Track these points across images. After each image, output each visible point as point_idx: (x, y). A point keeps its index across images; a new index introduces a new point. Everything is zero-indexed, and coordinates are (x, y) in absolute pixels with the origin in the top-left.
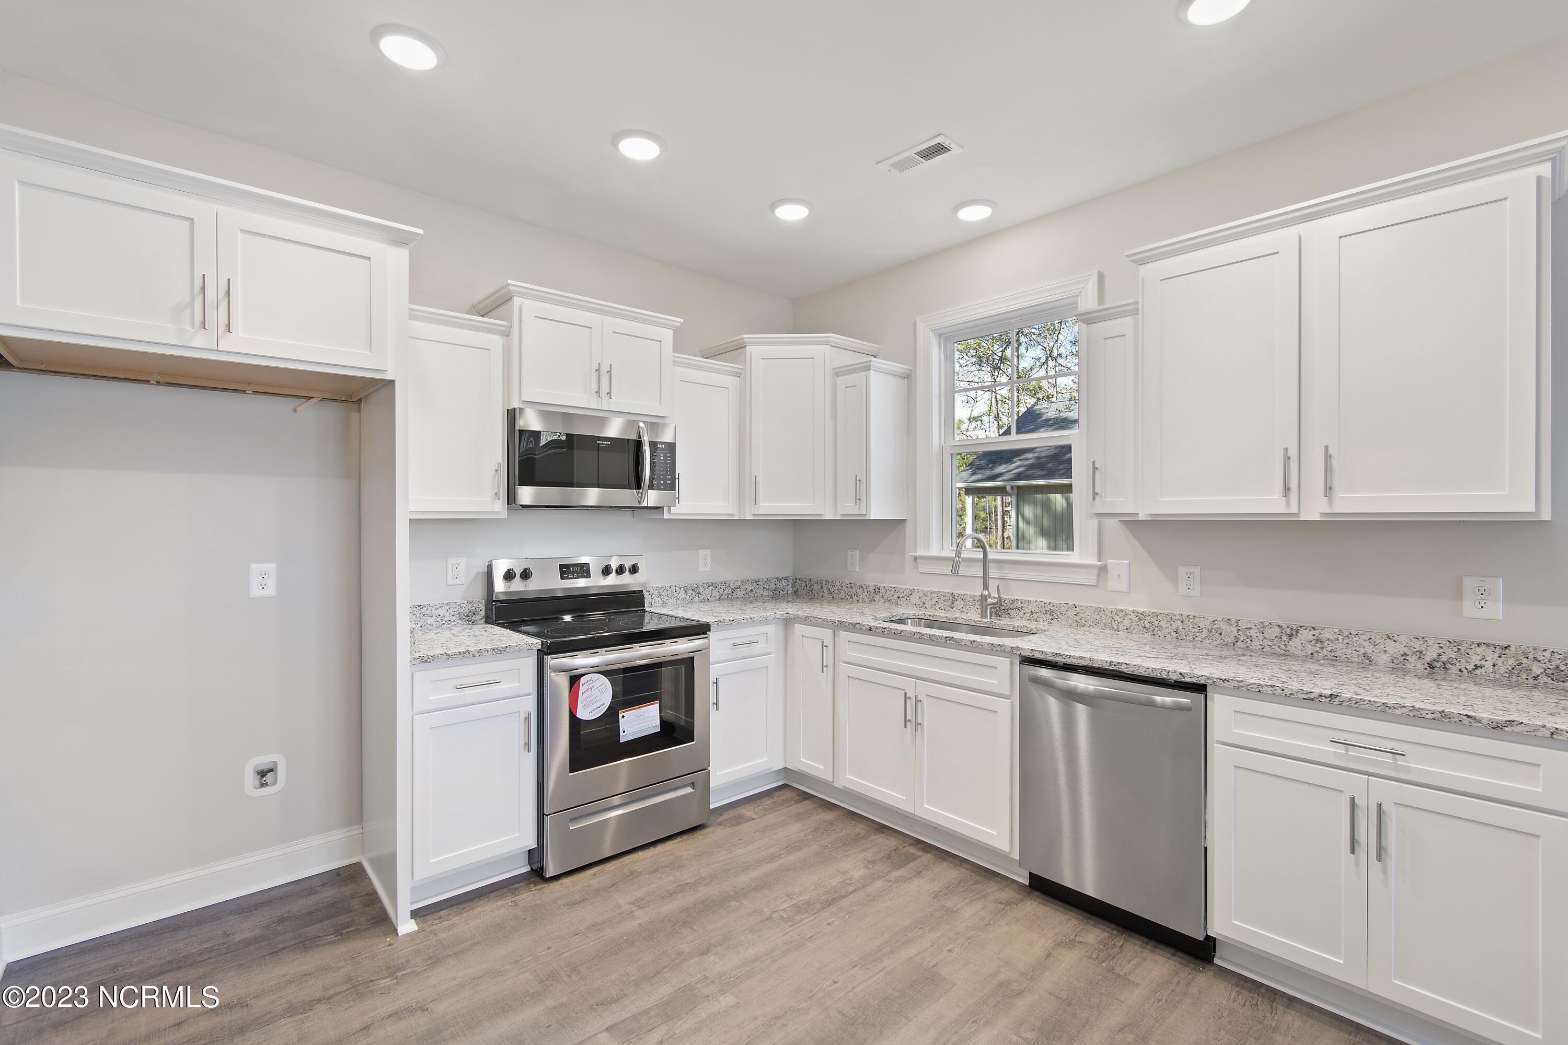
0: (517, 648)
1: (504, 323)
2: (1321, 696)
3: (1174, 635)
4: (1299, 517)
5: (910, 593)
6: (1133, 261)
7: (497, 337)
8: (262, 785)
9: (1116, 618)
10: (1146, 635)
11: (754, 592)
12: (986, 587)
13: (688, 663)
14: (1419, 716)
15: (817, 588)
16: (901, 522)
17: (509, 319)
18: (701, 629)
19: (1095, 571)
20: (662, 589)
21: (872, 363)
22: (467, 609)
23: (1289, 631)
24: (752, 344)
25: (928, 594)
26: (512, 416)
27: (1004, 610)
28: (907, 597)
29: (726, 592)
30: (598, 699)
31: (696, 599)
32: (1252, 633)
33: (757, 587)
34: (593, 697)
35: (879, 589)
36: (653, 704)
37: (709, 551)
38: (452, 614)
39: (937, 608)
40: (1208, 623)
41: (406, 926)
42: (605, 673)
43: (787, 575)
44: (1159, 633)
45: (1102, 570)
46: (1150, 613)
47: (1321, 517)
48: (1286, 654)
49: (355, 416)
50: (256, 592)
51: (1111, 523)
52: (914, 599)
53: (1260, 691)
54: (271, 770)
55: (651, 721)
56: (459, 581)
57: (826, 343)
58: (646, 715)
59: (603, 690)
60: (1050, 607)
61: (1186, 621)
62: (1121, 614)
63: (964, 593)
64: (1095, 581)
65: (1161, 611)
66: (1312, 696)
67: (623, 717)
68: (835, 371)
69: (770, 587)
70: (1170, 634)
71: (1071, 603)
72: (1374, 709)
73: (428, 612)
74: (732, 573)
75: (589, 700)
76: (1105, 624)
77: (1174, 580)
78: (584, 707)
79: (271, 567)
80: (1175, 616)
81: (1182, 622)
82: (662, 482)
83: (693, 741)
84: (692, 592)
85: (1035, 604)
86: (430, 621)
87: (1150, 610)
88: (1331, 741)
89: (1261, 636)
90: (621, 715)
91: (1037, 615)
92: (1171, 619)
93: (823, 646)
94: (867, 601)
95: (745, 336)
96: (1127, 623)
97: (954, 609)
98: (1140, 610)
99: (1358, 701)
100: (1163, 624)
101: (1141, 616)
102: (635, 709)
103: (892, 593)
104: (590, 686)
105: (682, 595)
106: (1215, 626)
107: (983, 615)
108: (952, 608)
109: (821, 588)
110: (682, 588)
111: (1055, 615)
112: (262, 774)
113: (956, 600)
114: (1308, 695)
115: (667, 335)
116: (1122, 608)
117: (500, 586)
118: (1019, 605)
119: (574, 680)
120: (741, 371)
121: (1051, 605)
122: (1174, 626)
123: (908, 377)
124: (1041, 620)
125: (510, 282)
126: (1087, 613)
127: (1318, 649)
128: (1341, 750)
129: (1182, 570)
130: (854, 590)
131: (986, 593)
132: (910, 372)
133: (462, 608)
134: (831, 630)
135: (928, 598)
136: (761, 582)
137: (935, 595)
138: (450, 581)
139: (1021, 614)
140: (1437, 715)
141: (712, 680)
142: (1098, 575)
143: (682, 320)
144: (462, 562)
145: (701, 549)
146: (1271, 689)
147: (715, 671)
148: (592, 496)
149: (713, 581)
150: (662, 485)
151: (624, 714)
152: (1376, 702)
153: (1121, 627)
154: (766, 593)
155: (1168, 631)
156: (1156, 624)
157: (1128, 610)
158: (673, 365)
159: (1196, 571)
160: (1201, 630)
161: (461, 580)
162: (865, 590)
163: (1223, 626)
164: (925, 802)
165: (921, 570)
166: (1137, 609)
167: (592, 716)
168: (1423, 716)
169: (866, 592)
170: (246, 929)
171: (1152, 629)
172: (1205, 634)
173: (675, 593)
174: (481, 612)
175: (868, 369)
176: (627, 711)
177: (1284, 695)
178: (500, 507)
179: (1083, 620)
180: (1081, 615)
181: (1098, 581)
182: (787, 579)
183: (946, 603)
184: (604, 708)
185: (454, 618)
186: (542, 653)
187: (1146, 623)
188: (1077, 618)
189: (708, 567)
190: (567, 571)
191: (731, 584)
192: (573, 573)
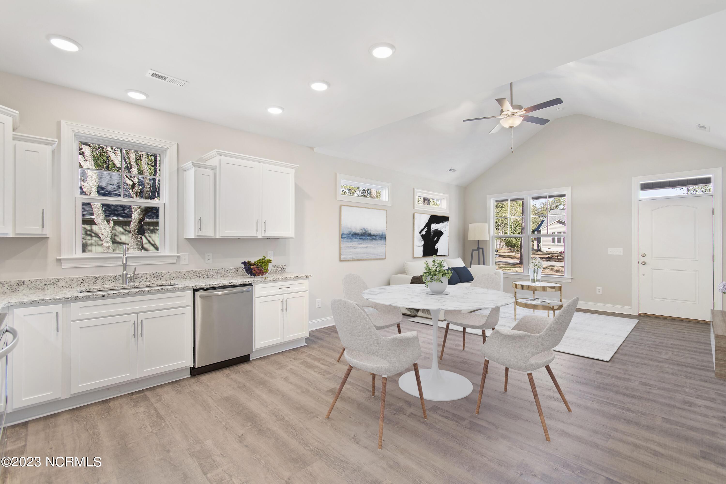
3: (206, 276)
10: (197, 278)
12: (125, 269)
19: (176, 258)
23: (237, 269)
32: (228, 272)
40: (216, 271)
44: (201, 277)
45: (179, 257)
47: (263, 237)
48: (237, 276)
53: (264, 281)
61: (210, 271)
62: (188, 273)
63: (104, 275)
64: (176, 262)
65: (202, 269)
66: (275, 279)
70: (205, 276)
71: (167, 271)
72: (285, 279)
76: (181, 277)
77: (204, 258)
85: (149, 274)
87: (198, 270)
89: (230, 272)
91: (150, 279)
92: (205, 271)
96: (190, 275)
98: (194, 270)
100: (203, 273)
101: (195, 272)
107: (124, 283)
108: (95, 284)
111: (159, 277)
113: (98, 279)
116: (188, 270)
118: (140, 276)
121: (157, 273)
122: (206, 274)
124: (152, 281)
127: (243, 273)
128: (281, 290)
129: (206, 255)
131: (125, 272)
134: (61, 305)
140: (294, 278)
146: (266, 280)
153: (188, 277)
156: (200, 274)
157: (190, 271)
159: (210, 255)
160: (214, 273)
163: (221, 271)
165: (64, 266)
171: (199, 276)
177: (269, 281)
179: (172, 277)
180: (171, 276)
187: (197, 274)
188: (169, 277)
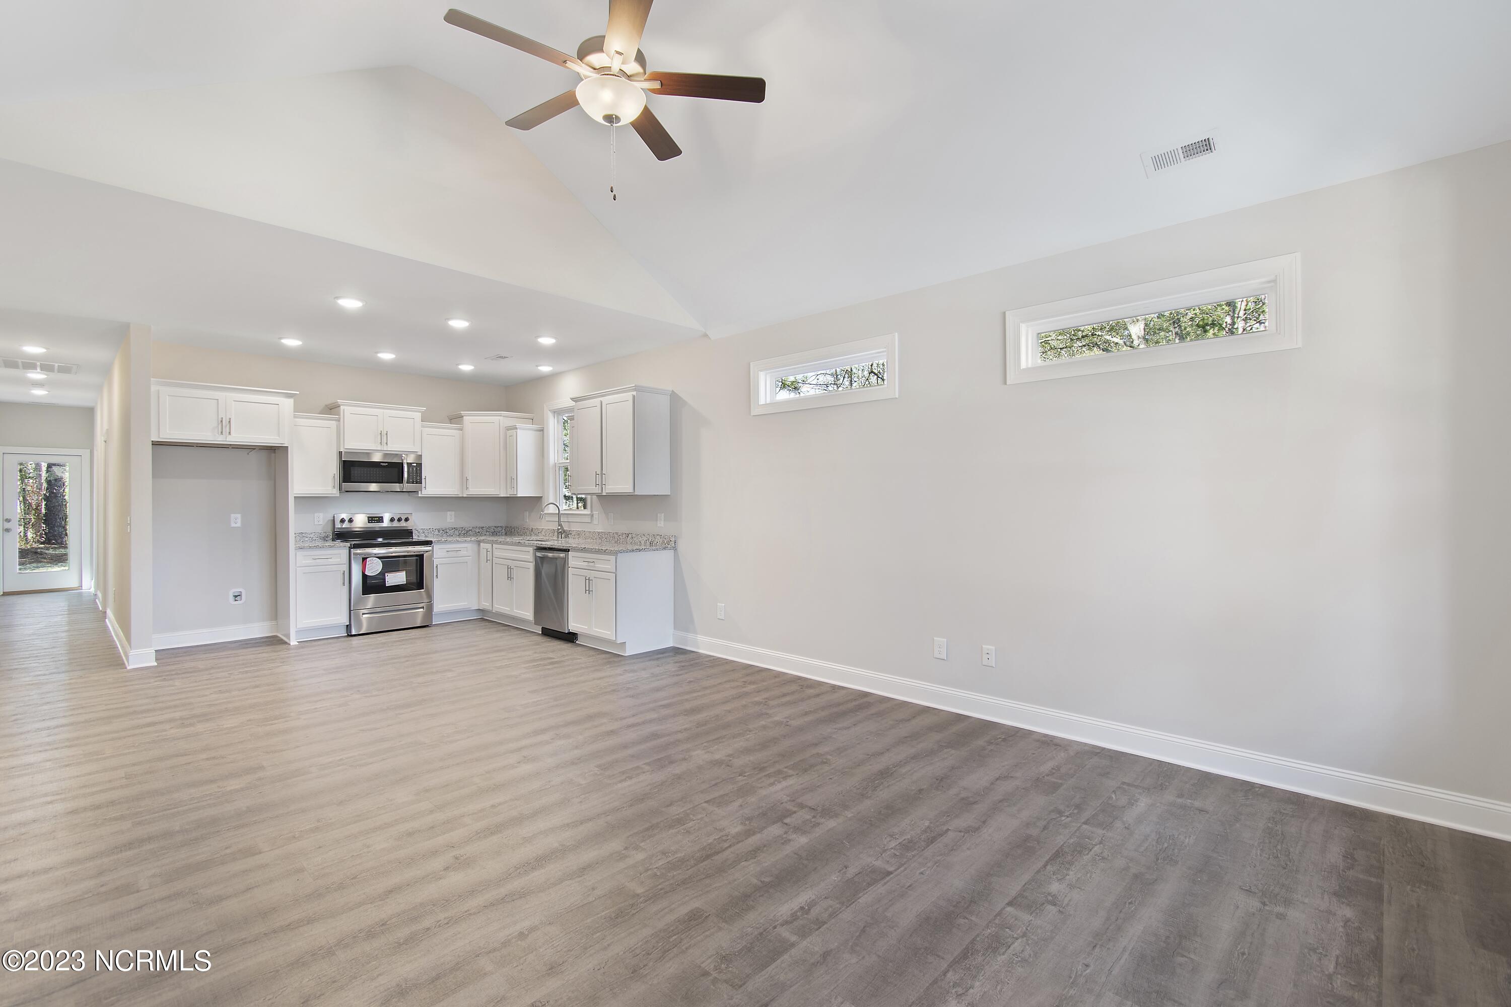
0: (341, 547)
1: (337, 417)
4: (604, 494)
5: (542, 531)
7: (334, 422)
8: (236, 601)
11: (480, 532)
12: (560, 525)
13: (420, 557)
15: (513, 530)
16: (540, 498)
17: (339, 414)
18: (428, 543)
19: (590, 517)
20: (425, 528)
22: (323, 535)
23: (627, 535)
24: (465, 416)
25: (547, 530)
26: (340, 453)
29: (464, 532)
30: (375, 568)
31: (444, 536)
34: (373, 567)
35: (530, 531)
36: (403, 572)
37: (453, 513)
38: (316, 537)
39: (550, 536)
41: (293, 643)
42: (379, 558)
49: (273, 454)
50: (233, 525)
51: (594, 497)
52: (543, 533)
54: (239, 595)
55: (401, 579)
56: (320, 523)
57: (501, 416)
58: (399, 576)
59: (378, 564)
60: (578, 532)
62: (595, 533)
67: (388, 576)
68: (504, 428)
69: (491, 530)
71: (583, 530)
73: (303, 536)
74: (467, 523)
75: (371, 568)
76: (591, 537)
78: (369, 570)
79: (239, 516)
83: (424, 590)
84: (441, 532)
85: (575, 531)
86: (306, 539)
88: (584, 561)
90: (386, 575)
91: (575, 536)
93: (487, 551)
94: (529, 535)
95: (462, 412)
96: (596, 536)
97: (554, 536)
102: (394, 573)
103: (537, 531)
104: (372, 562)
105: (437, 532)
107: (558, 537)
110: (437, 530)
111: (580, 536)
112: (236, 596)
115: (418, 416)
116: (595, 530)
117: (338, 525)
118: (571, 532)
119: (364, 559)
120: (460, 428)
123: (542, 430)
124: (576, 538)
125: (338, 401)
126: (587, 533)
128: (586, 563)
129: (609, 514)
130: (523, 531)
131: (559, 527)
133: (320, 534)
134: (489, 544)
135: (547, 533)
136: (484, 529)
137: (549, 531)
138: (316, 523)
141: (435, 566)
143: (425, 409)
144: (321, 515)
145: (447, 511)
147: (436, 562)
148: (373, 487)
149: (455, 527)
150: (415, 481)
154: (488, 533)
156: (601, 535)
158: (421, 428)
164: (513, 609)
165: (547, 520)
167: (372, 574)
173: (432, 533)
174: (329, 536)
175: (517, 429)
176: (389, 574)
178: (335, 492)
179: (586, 536)
181: (591, 520)
182: (501, 527)
183: (552, 534)
184: (379, 571)
185: (317, 539)
186: (350, 548)
189: (453, 520)
190: (371, 519)
191: (466, 529)
192: (375, 520)
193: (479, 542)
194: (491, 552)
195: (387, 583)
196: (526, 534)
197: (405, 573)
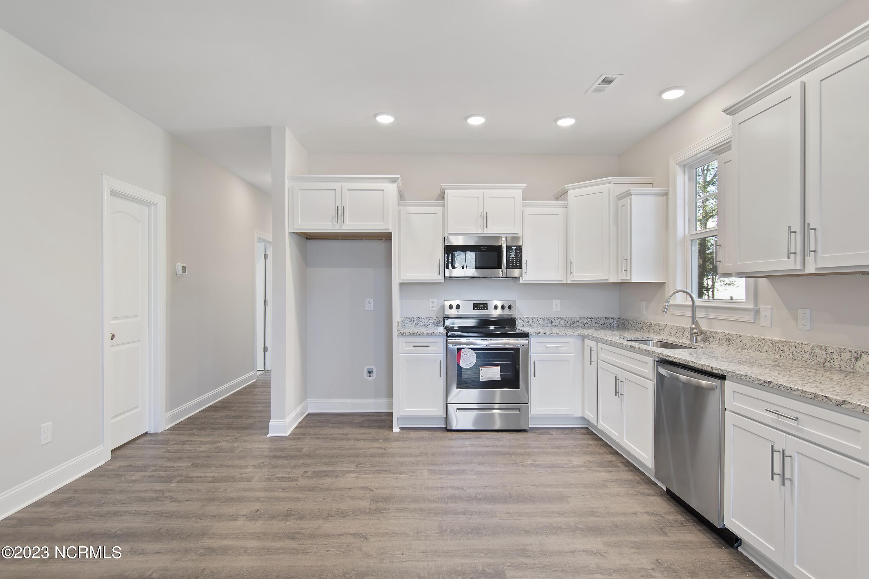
0: (436, 334)
1: (443, 202)
2: (765, 382)
3: (791, 356)
4: (805, 272)
5: (665, 327)
6: (727, 114)
7: (439, 207)
8: (369, 376)
9: (761, 344)
11: (588, 324)
13: (517, 351)
14: (805, 396)
15: (626, 323)
16: (663, 283)
17: (443, 199)
18: (524, 335)
19: (752, 313)
20: (530, 319)
21: (631, 191)
22: (436, 320)
24: (570, 189)
25: (673, 328)
27: (707, 338)
28: (663, 329)
29: (569, 323)
30: (469, 360)
31: (550, 325)
32: (835, 356)
33: (591, 321)
34: (467, 359)
35: (652, 324)
36: (498, 367)
37: (559, 301)
38: (431, 322)
39: (677, 336)
40: (809, 348)
41: (396, 429)
42: (473, 349)
43: (613, 316)
44: (783, 354)
45: (757, 312)
46: (778, 341)
47: (815, 271)
50: (367, 309)
52: (667, 331)
53: (741, 379)
54: (372, 372)
55: (496, 374)
57: (610, 182)
58: (493, 371)
59: (472, 356)
60: (728, 336)
61: (797, 346)
62: (763, 341)
64: (752, 320)
65: (785, 340)
67: (482, 370)
68: (617, 197)
69: (600, 322)
70: (789, 355)
71: (739, 334)
72: (786, 391)
73: (421, 320)
74: (574, 313)
75: (465, 359)
76: (755, 348)
77: (796, 319)
78: (463, 362)
79: (372, 300)
80: (792, 343)
81: (795, 347)
82: (515, 265)
83: (519, 388)
84: (547, 321)
85: (721, 334)
86: (422, 324)
87: (780, 339)
88: (765, 410)
89: (839, 358)
90: (480, 369)
91: (722, 341)
92: (789, 345)
93: (591, 351)
94: (647, 331)
95: (566, 186)
96: (766, 347)
97: (684, 337)
98: (773, 338)
99: (780, 385)
100: (785, 349)
101: (774, 343)
102: (487, 367)
103: (657, 327)
104: (466, 354)
105: (541, 322)
106: (813, 351)
107: (691, 340)
109: (628, 324)
110: (541, 319)
111: (731, 341)
112: (370, 372)
114: (760, 382)
115: (519, 194)
116: (764, 337)
118: (713, 335)
119: (459, 350)
120: (567, 204)
121: (729, 335)
122: (791, 350)
123: (665, 195)
124: (724, 345)
125: (444, 185)
126: (746, 341)
128: (775, 417)
129: (800, 311)
130: (641, 325)
131: (693, 326)
132: (667, 191)
133: (434, 320)
134: (595, 342)
135: (673, 330)
136: (594, 319)
137: (675, 328)
139: (714, 340)
140: (812, 396)
141: (532, 362)
142: (755, 316)
143: (526, 185)
144: (435, 301)
145: (554, 299)
146: (745, 377)
147: (533, 358)
149: (560, 317)
150: (514, 266)
151: (482, 369)
152: (787, 387)
153: (764, 350)
154: (597, 325)
155: (788, 353)
156: (781, 348)
157: (767, 339)
158: (522, 207)
159: (808, 312)
160: (805, 353)
161: (435, 309)
162: (646, 325)
163: (818, 351)
164: (625, 438)
165: (672, 313)
166: (771, 338)
167: (467, 367)
168: (806, 396)
169: (646, 326)
170: (358, 420)
171: (779, 352)
172: (808, 356)
173: (537, 321)
174: (442, 322)
175: (630, 195)
176: (483, 367)
177: (750, 381)
178: (441, 278)
179: (744, 345)
180: (743, 342)
181: (755, 319)
182: (613, 318)
183: (680, 333)
184: (472, 365)
185: (431, 323)
186: (447, 337)
187: (777, 348)
188: (741, 344)
189: (558, 309)
190: (476, 307)
191: (572, 319)
192: (479, 307)
193: (583, 338)
194: (596, 352)
195: (481, 377)
196: (642, 330)
197: (500, 367)
